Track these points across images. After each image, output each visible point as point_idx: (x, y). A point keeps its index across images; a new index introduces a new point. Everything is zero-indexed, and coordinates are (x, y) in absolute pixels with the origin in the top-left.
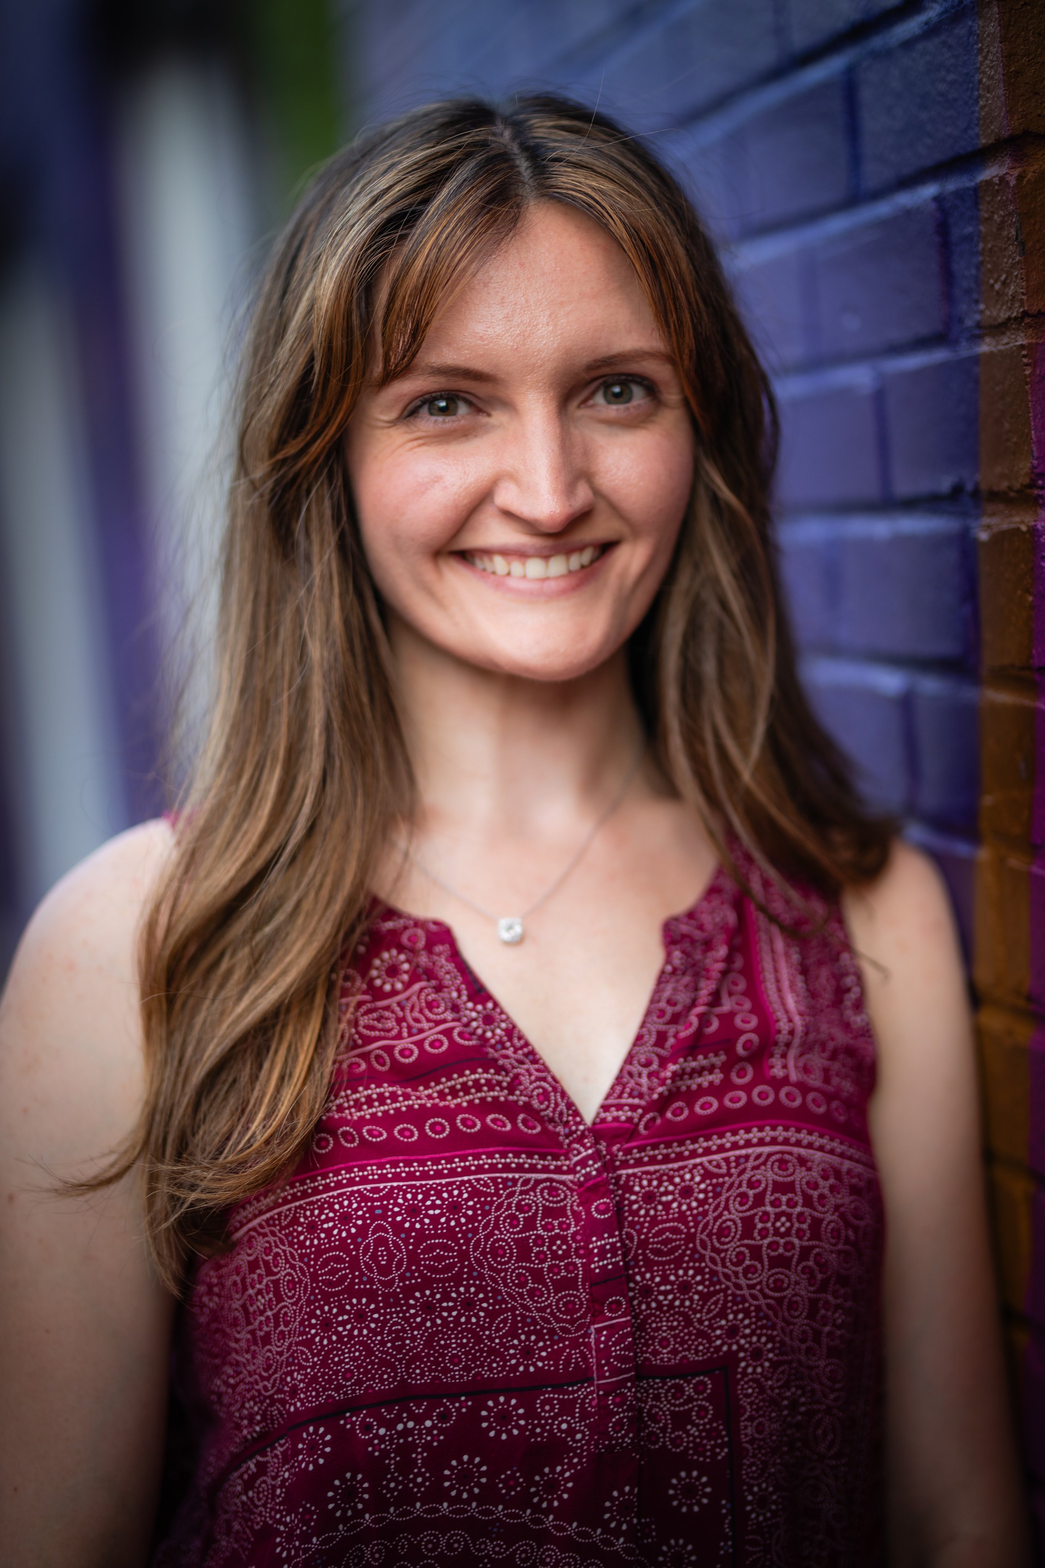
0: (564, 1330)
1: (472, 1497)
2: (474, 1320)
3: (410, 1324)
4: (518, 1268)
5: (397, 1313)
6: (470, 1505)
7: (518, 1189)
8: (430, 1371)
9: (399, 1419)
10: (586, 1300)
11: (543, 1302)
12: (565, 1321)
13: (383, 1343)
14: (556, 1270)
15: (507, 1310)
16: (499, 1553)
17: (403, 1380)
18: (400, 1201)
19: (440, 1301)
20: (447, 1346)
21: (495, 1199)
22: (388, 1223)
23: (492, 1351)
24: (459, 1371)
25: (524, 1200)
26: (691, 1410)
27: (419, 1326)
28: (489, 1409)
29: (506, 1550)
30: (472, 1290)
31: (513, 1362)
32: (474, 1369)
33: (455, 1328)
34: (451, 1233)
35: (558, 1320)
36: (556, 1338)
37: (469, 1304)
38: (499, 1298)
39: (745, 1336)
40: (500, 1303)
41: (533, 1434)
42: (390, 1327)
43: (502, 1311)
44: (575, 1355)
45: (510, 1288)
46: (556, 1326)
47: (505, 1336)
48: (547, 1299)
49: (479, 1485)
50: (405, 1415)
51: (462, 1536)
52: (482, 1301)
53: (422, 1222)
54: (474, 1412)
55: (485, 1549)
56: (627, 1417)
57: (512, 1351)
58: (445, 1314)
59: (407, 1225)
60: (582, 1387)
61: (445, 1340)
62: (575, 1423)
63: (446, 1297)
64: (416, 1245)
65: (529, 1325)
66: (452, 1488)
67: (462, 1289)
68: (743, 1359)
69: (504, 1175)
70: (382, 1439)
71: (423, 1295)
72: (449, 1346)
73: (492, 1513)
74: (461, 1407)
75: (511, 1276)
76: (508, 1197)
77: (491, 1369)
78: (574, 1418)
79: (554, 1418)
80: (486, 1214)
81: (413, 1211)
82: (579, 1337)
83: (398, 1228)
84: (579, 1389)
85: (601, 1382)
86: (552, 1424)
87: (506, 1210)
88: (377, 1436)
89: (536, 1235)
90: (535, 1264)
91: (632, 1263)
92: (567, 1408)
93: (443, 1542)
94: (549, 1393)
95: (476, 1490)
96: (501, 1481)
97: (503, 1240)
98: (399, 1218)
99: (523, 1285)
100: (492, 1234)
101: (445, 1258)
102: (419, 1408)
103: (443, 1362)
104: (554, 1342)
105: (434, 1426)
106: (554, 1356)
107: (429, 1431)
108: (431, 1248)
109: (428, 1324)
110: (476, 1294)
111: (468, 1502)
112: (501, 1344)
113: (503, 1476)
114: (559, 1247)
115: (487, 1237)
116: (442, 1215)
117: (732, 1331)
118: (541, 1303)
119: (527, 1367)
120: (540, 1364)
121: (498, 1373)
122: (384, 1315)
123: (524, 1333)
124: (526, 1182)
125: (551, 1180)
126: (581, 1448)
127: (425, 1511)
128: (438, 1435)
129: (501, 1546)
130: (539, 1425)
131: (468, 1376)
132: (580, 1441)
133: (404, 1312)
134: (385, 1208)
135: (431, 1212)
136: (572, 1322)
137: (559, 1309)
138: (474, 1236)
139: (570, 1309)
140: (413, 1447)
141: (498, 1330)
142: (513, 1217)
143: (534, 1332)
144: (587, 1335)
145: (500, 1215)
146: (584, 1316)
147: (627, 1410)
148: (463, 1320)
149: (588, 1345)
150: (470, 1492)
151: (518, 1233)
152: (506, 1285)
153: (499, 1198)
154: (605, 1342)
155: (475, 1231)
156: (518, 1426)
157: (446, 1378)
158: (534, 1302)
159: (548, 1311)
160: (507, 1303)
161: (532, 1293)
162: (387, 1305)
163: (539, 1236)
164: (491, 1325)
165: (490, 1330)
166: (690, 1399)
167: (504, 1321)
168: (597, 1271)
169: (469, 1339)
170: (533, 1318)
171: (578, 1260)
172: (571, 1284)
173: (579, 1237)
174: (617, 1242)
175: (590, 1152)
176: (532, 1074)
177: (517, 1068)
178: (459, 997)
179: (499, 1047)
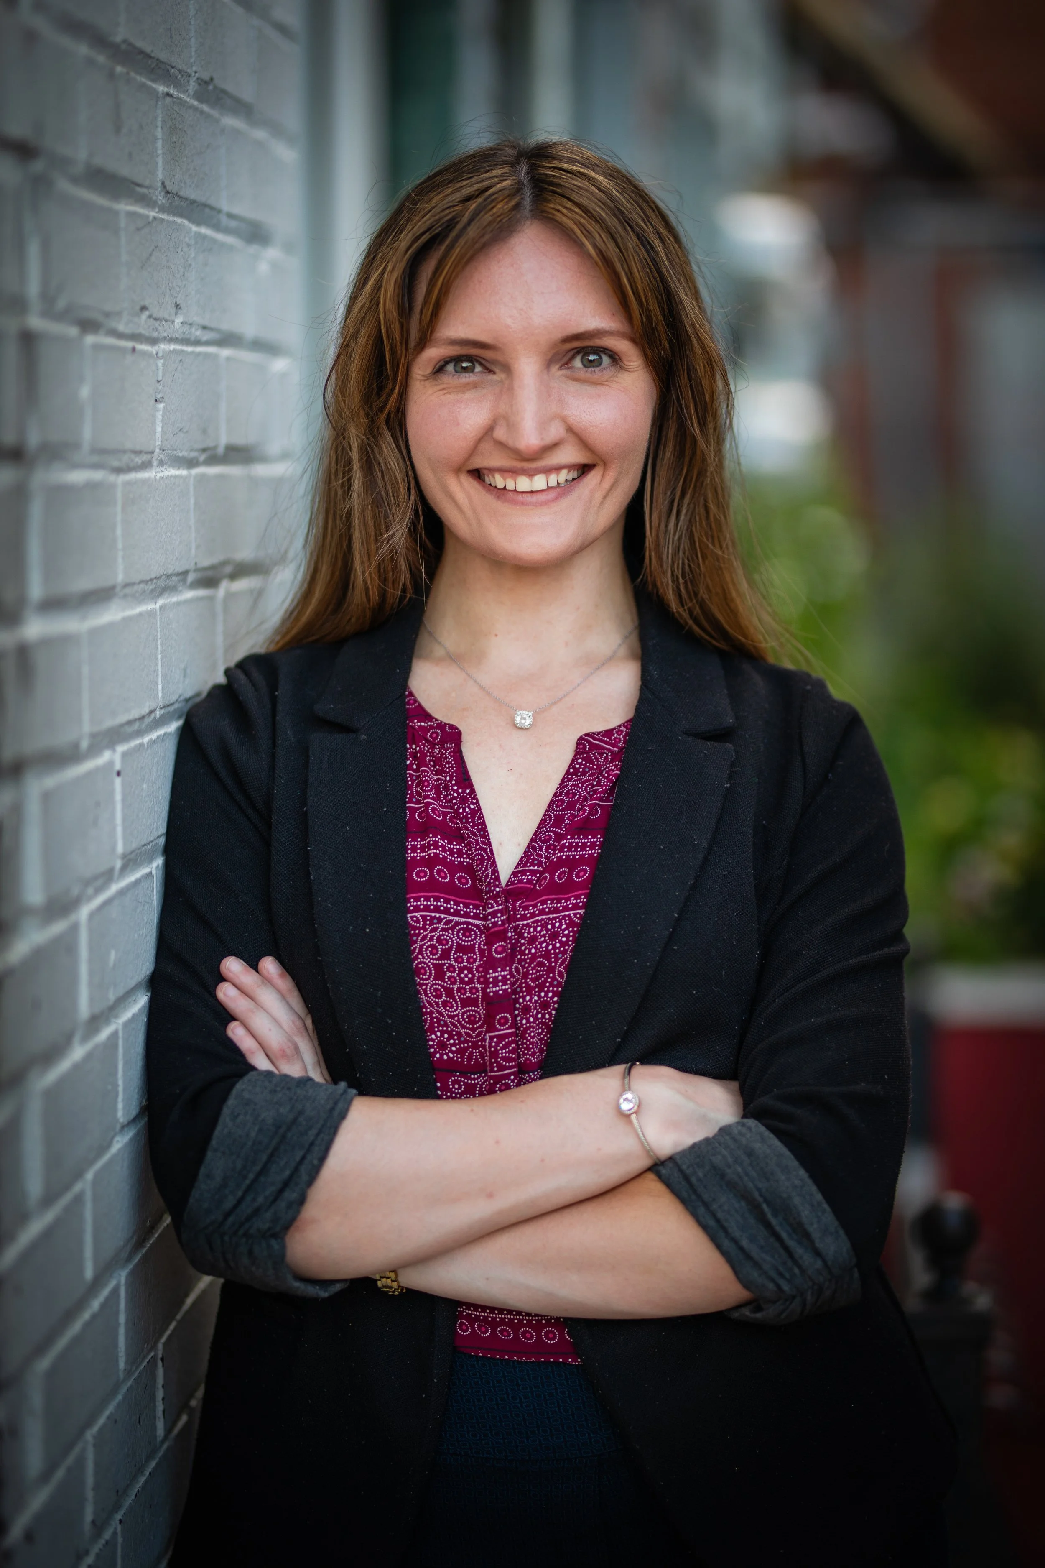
0: (468, 1035)
4: (435, 984)
7: (441, 926)
10: (484, 1014)
11: (453, 1012)
12: (468, 1028)
14: (463, 991)
21: (422, 931)
25: (443, 935)
31: (432, 1050)
35: (464, 1027)
36: (462, 1039)
44: (476, 1053)
45: (429, 997)
48: (456, 1010)
60: (481, 1076)
65: (443, 1027)
69: (433, 914)
75: (430, 989)
76: (432, 931)
82: (479, 1041)
84: (478, 1078)
85: (493, 1075)
87: (429, 941)
89: (450, 963)
90: (448, 984)
91: (518, 990)
94: (458, 1076)
97: (425, 963)
99: (439, 997)
100: (416, 958)
104: (461, 1042)
106: (461, 1051)
114: (466, 976)
118: (451, 1012)
119: (442, 1055)
120: (451, 1055)
123: (440, 1031)
124: (448, 922)
125: (468, 924)
136: (473, 1030)
137: (464, 1018)
139: (472, 1021)
142: (433, 947)
143: (447, 1032)
144: (484, 1040)
145: (424, 944)
146: (481, 1026)
151: (436, 959)
152: (426, 995)
153: (424, 931)
154: (495, 1047)
158: (446, 1010)
159: (456, 1019)
161: (445, 1004)
163: (451, 965)
168: (492, 994)
170: (445, 1022)
171: (479, 986)
172: (473, 1002)
173: (481, 969)
174: (507, 975)
175: (500, 907)
176: (478, 844)
177: (471, 838)
178: (450, 781)
179: (464, 820)
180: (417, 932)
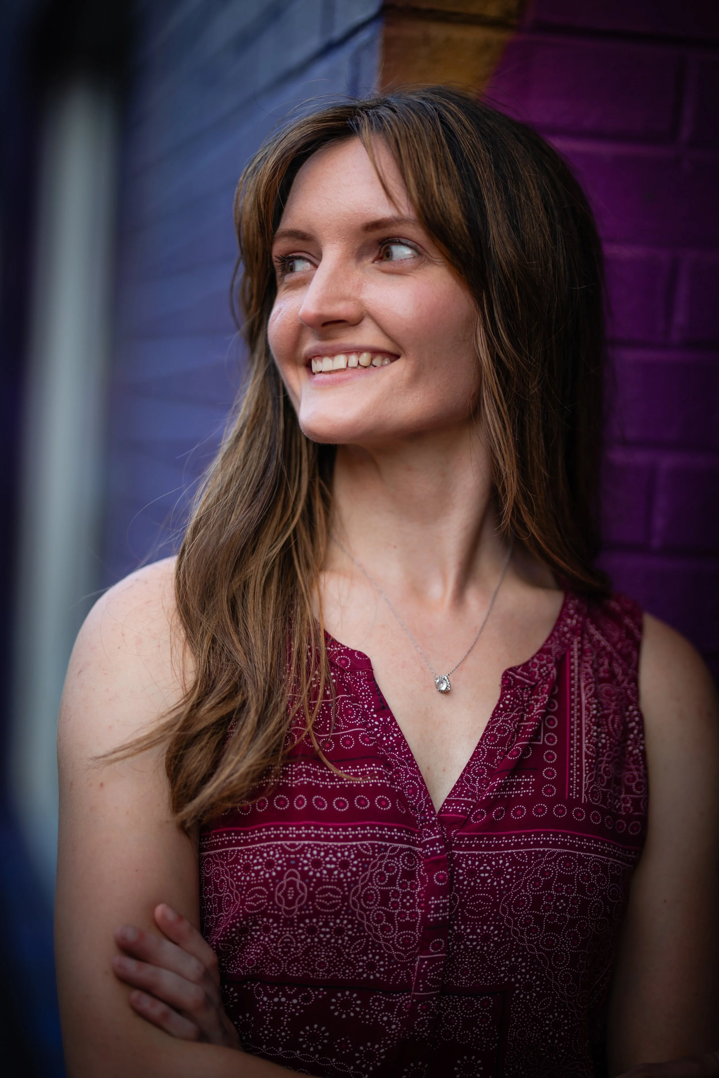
0: (399, 956)
1: (316, 1051)
2: (340, 941)
3: (296, 939)
4: (379, 910)
5: (290, 931)
6: (314, 1056)
7: (387, 854)
8: (304, 969)
9: (276, 995)
10: (419, 938)
11: (389, 935)
12: (401, 951)
13: (276, 948)
14: (403, 916)
15: (364, 937)
17: (284, 972)
18: (309, 855)
19: (321, 927)
20: (318, 956)
21: (372, 859)
22: (298, 871)
23: (348, 962)
24: (322, 972)
25: (390, 862)
26: (477, 1017)
27: (302, 940)
28: (338, 998)
30: (345, 922)
31: (361, 970)
32: (333, 972)
33: (326, 945)
34: (339, 883)
35: (397, 949)
36: (393, 961)
37: (339, 931)
38: (361, 928)
40: (361, 932)
42: (283, 940)
43: (360, 938)
44: (403, 973)
45: (370, 922)
46: (394, 953)
47: (358, 953)
48: (392, 934)
49: (322, 1044)
50: (281, 993)
52: (349, 929)
53: (321, 873)
54: (327, 999)
56: (428, 1019)
57: (361, 964)
58: (322, 936)
59: (311, 873)
60: (403, 995)
61: (318, 952)
62: (393, 1017)
63: (326, 925)
64: (315, 888)
65: (376, 949)
66: (304, 1042)
67: (338, 921)
69: (380, 843)
70: (264, 1003)
71: (311, 921)
72: (320, 956)
73: (328, 1062)
74: (319, 994)
75: (373, 914)
76: (380, 859)
78: (392, 1014)
79: (380, 1012)
80: (365, 870)
81: (316, 864)
82: (408, 962)
83: (304, 875)
84: (400, 996)
85: (416, 994)
86: (377, 1015)
87: (378, 869)
88: (262, 1000)
89: (395, 890)
90: (390, 909)
91: (454, 917)
92: (390, 1007)
94: (380, 995)
95: (320, 1047)
96: (337, 1044)
97: (373, 890)
98: (306, 868)
99: (379, 921)
100: (366, 885)
101: (332, 899)
102: (291, 991)
103: (313, 965)
104: (391, 964)
105: (298, 1003)
106: (389, 973)
107: (294, 1006)
108: (325, 891)
109: (309, 940)
110: (346, 925)
111: (313, 1052)
112: (355, 958)
113: (339, 1041)
114: (408, 901)
115: (363, 887)
116: (335, 869)
117: (513, 969)
118: (387, 936)
119: (369, 975)
120: (378, 975)
121: (349, 976)
123: (372, 953)
124: (394, 849)
125: (411, 850)
126: (394, 1034)
127: (284, 1054)
128: (300, 1009)
130: (369, 1014)
131: (328, 976)
132: (394, 1030)
133: (294, 931)
134: (297, 860)
135: (328, 866)
136: (405, 952)
137: (399, 942)
138: (355, 886)
139: (406, 943)
140: (282, 1013)
141: (355, 949)
142: (382, 874)
143: (379, 954)
144: (414, 962)
145: (374, 872)
146: (414, 949)
147: (430, 1015)
148: (333, 940)
149: (413, 968)
150: (315, 1047)
151: (383, 886)
152: (368, 920)
153: (374, 859)
154: (425, 969)
155: (356, 882)
156: (354, 1011)
157: (313, 975)
158: (383, 934)
159: (391, 942)
160: (365, 932)
161: (384, 928)
162: (285, 925)
163: (396, 891)
164: (351, 945)
165: (350, 949)
166: (477, 1011)
167: (361, 944)
168: (431, 920)
169: (334, 954)
170: (380, 945)
171: (419, 911)
172: (411, 926)
173: (422, 895)
174: (447, 902)
175: (438, 836)
176: (408, 774)
177: (399, 766)
178: (369, 708)
179: (390, 749)
180: (368, 859)
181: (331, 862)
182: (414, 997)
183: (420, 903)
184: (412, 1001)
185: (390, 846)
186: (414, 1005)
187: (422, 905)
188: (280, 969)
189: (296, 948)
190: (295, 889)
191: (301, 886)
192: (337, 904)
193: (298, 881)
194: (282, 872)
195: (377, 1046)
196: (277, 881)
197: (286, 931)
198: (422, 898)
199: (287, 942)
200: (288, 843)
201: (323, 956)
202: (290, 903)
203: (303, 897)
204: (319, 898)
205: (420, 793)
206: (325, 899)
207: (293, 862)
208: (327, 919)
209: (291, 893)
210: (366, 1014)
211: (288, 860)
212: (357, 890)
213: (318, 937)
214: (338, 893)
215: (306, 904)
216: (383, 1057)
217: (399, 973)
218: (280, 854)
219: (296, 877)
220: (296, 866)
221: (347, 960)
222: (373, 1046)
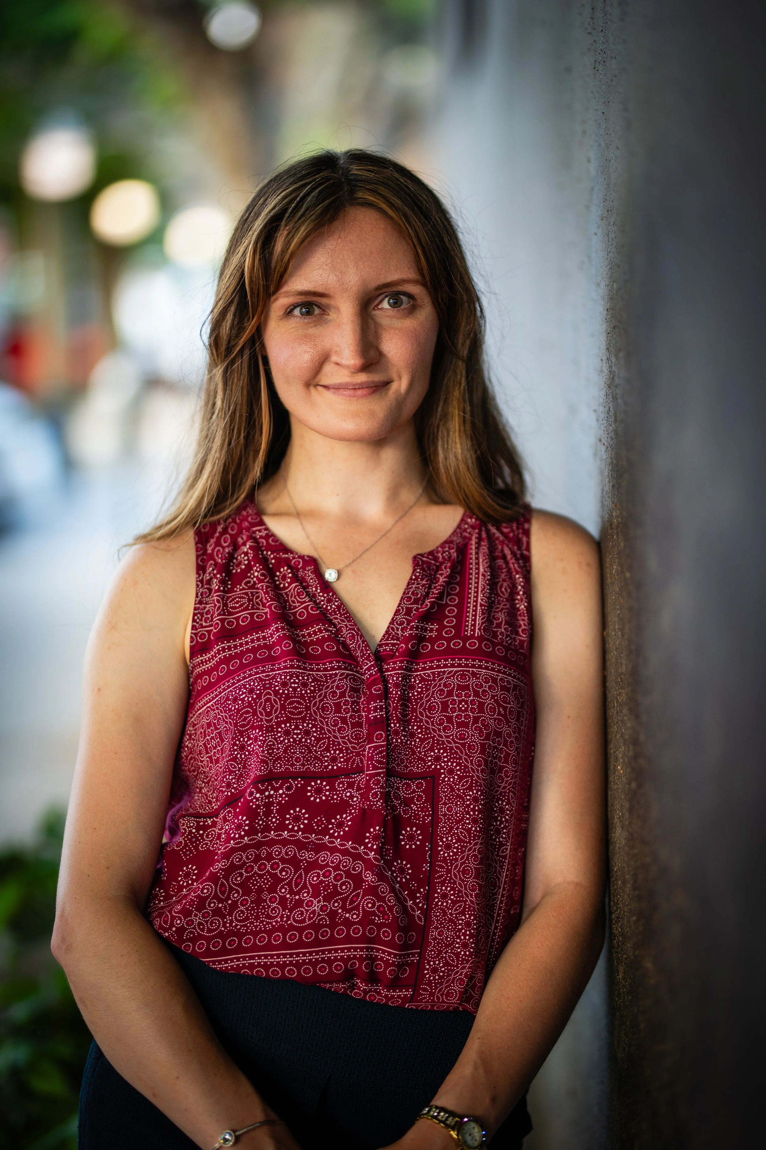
0: (353, 748)
1: (299, 829)
2: (309, 741)
3: (277, 741)
4: (334, 717)
5: (272, 735)
6: (298, 833)
7: (337, 678)
8: (285, 765)
9: (267, 789)
10: (366, 733)
11: (345, 734)
12: (354, 743)
14: (352, 719)
15: (326, 738)
16: (311, 858)
17: (271, 770)
18: (279, 680)
19: (293, 730)
20: (294, 753)
21: (325, 683)
22: (272, 690)
23: (316, 758)
24: (299, 765)
26: (414, 797)
27: (282, 742)
28: (312, 787)
29: (315, 856)
30: (310, 726)
31: (327, 764)
32: (306, 765)
33: (299, 744)
34: (302, 697)
35: (351, 743)
36: (349, 751)
37: (307, 733)
38: (323, 731)
39: (444, 762)
40: (323, 734)
41: (333, 799)
42: (267, 743)
43: (323, 738)
45: (329, 727)
46: (350, 745)
47: (323, 751)
48: (347, 732)
49: (303, 823)
50: (270, 788)
51: (293, 848)
52: (314, 732)
53: (288, 690)
54: (304, 787)
55: (305, 856)
56: (380, 791)
57: (326, 759)
58: (295, 737)
59: (281, 691)
60: (359, 775)
61: (294, 750)
62: (354, 792)
63: (297, 728)
64: (285, 701)
65: (336, 746)
66: (290, 824)
67: (305, 725)
68: (443, 773)
69: (331, 673)
70: (257, 799)
71: (286, 726)
72: (296, 752)
73: (309, 838)
74: (298, 784)
75: (331, 721)
77: (315, 767)
78: (353, 790)
79: (343, 791)
80: (321, 690)
81: (284, 684)
82: (361, 751)
83: (276, 693)
85: (368, 773)
86: (342, 794)
88: (255, 798)
89: (344, 702)
90: (342, 716)
91: (390, 718)
92: (351, 785)
93: (283, 851)
95: (302, 826)
96: (315, 822)
97: (328, 703)
98: (277, 688)
99: (335, 725)
100: (322, 700)
101: (298, 709)
102: (277, 784)
103: (292, 760)
104: (348, 754)
105: (284, 793)
107: (281, 795)
108: (292, 703)
109: (286, 741)
110: (312, 728)
111: (297, 831)
112: (321, 755)
113: (316, 820)
114: (356, 707)
115: (320, 701)
116: (298, 687)
117: (437, 759)
120: (339, 765)
121: (318, 769)
122: (265, 737)
123: (333, 749)
124: (343, 675)
125: (354, 675)
126: (356, 805)
127: (275, 836)
128: (285, 797)
129: (312, 855)
130: (336, 794)
131: (303, 769)
132: (355, 801)
133: (275, 735)
134: (271, 684)
135: (293, 685)
136: (358, 744)
137: (352, 737)
138: (314, 700)
139: (358, 737)
140: (272, 803)
141: (320, 747)
142: (334, 692)
143: (338, 749)
144: (364, 750)
145: (328, 692)
147: (380, 788)
148: (303, 740)
149: (364, 755)
150: (299, 827)
151: (336, 700)
152: (327, 725)
153: (327, 684)
154: (372, 753)
155: (314, 697)
156: (325, 795)
157: (292, 769)
158: (341, 734)
159: (347, 738)
160: (326, 734)
161: (339, 729)
162: (268, 731)
164: (317, 744)
165: (316, 747)
166: (414, 791)
167: (324, 743)
168: (372, 718)
169: (305, 750)
170: (339, 742)
174: (383, 705)
175: (372, 663)
176: (348, 627)
177: (341, 624)
178: (316, 590)
179: (333, 614)
181: (294, 683)
182: (367, 775)
183: (364, 708)
184: (366, 779)
185: (339, 672)
186: (368, 781)
187: (365, 709)
188: (268, 768)
189: (278, 749)
190: (271, 703)
191: (274, 700)
192: (303, 712)
193: (273, 697)
194: (261, 693)
195: (344, 816)
196: (257, 700)
197: (268, 736)
198: (365, 704)
199: (271, 745)
200: (264, 675)
201: (298, 753)
202: (268, 714)
203: (277, 708)
204: (289, 708)
205: (358, 637)
206: (293, 708)
207: (268, 686)
208: (297, 723)
209: (268, 707)
210: (334, 795)
211: (264, 685)
212: (316, 703)
213: (293, 738)
214: (301, 704)
215: (280, 713)
216: (350, 823)
217: (355, 759)
218: (258, 683)
219: (271, 695)
220: (270, 688)
221: (315, 756)
222: (341, 817)
